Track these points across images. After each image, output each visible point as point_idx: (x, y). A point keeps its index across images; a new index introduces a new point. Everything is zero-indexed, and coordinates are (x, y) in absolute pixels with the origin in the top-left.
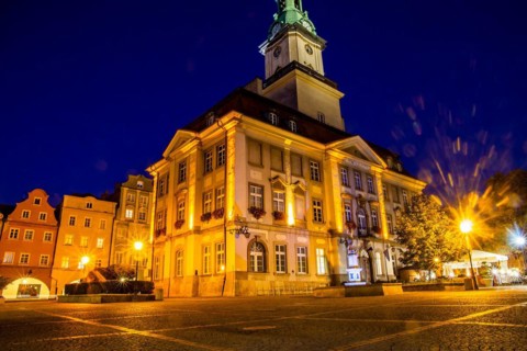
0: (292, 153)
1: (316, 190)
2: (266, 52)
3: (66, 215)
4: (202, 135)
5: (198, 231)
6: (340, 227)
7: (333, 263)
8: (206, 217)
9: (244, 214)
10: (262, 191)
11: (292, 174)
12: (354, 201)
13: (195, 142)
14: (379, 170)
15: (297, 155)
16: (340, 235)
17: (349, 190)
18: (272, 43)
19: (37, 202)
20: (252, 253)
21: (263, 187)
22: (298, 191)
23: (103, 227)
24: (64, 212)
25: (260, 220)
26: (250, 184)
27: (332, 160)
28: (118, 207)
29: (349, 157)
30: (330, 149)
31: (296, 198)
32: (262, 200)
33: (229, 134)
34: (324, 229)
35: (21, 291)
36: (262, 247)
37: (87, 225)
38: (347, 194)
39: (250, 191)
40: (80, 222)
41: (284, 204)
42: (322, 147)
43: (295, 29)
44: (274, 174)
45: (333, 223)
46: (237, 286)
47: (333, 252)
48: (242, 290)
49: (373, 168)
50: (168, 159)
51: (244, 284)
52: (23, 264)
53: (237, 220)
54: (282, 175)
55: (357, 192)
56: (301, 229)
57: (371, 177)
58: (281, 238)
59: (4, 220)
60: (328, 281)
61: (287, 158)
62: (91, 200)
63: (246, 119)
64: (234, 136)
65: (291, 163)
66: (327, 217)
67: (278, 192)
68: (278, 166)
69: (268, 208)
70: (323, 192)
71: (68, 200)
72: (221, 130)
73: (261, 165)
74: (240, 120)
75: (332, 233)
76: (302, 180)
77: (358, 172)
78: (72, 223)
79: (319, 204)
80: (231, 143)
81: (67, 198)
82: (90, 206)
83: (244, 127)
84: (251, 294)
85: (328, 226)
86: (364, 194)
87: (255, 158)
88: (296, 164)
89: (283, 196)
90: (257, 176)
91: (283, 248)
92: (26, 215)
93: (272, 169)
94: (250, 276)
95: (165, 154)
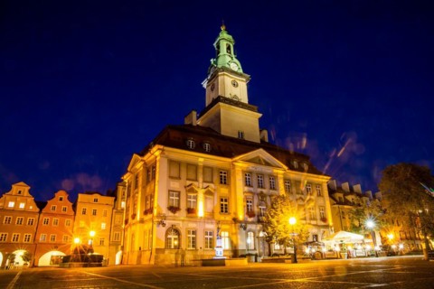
0: (205, 167)
1: (224, 191)
2: (208, 86)
3: (80, 207)
4: (145, 158)
5: (142, 221)
6: (241, 216)
7: (235, 242)
8: (146, 213)
9: (165, 211)
10: (179, 196)
11: (204, 181)
12: (256, 197)
13: (142, 163)
14: (280, 172)
15: (209, 167)
16: (240, 222)
17: (251, 189)
18: (209, 81)
19: (61, 199)
20: (169, 236)
21: (179, 192)
22: (208, 193)
23: (105, 215)
24: (79, 205)
25: (177, 214)
26: (169, 191)
27: (237, 169)
28: (116, 200)
29: (252, 165)
30: (235, 161)
31: (206, 198)
32: (179, 201)
33: (158, 159)
34: (229, 218)
35: (52, 260)
36: (177, 232)
37: (95, 213)
38: (250, 192)
39: (169, 195)
40: (90, 212)
41: (196, 203)
42: (229, 160)
43: (223, 71)
44: (188, 183)
45: (235, 214)
46: (156, 258)
47: (236, 234)
48: (159, 260)
49: (275, 171)
50: (130, 172)
51: (162, 256)
52: (53, 242)
53: (159, 215)
54: (196, 183)
55: (259, 190)
56: (208, 219)
57: (273, 178)
58: (192, 225)
59: (40, 212)
60: (231, 254)
61: (200, 171)
62: (96, 196)
63: (166, 148)
64: (160, 161)
65: (204, 173)
66: (232, 210)
67: (192, 195)
68: (193, 177)
69: (183, 206)
70: (230, 192)
71: (81, 197)
72: (153, 157)
73: (179, 178)
74: (163, 150)
75: (235, 220)
76: (212, 185)
77: (261, 175)
78: (84, 213)
79: (226, 201)
80: (158, 165)
81: (80, 196)
82: (96, 200)
83: (166, 153)
84: (167, 263)
85: (233, 216)
86: (264, 191)
87: (175, 173)
88: (208, 173)
89: (196, 198)
90: (176, 185)
91: (194, 233)
92: (54, 208)
93: (188, 179)
94: (167, 252)
95: (129, 169)
